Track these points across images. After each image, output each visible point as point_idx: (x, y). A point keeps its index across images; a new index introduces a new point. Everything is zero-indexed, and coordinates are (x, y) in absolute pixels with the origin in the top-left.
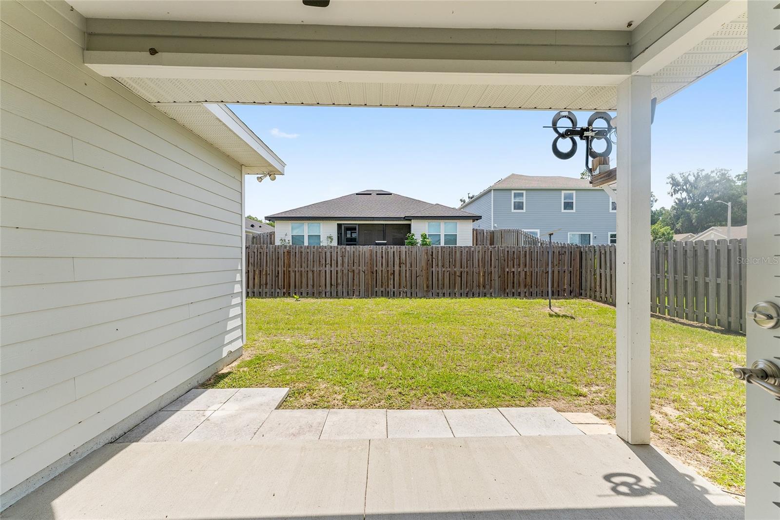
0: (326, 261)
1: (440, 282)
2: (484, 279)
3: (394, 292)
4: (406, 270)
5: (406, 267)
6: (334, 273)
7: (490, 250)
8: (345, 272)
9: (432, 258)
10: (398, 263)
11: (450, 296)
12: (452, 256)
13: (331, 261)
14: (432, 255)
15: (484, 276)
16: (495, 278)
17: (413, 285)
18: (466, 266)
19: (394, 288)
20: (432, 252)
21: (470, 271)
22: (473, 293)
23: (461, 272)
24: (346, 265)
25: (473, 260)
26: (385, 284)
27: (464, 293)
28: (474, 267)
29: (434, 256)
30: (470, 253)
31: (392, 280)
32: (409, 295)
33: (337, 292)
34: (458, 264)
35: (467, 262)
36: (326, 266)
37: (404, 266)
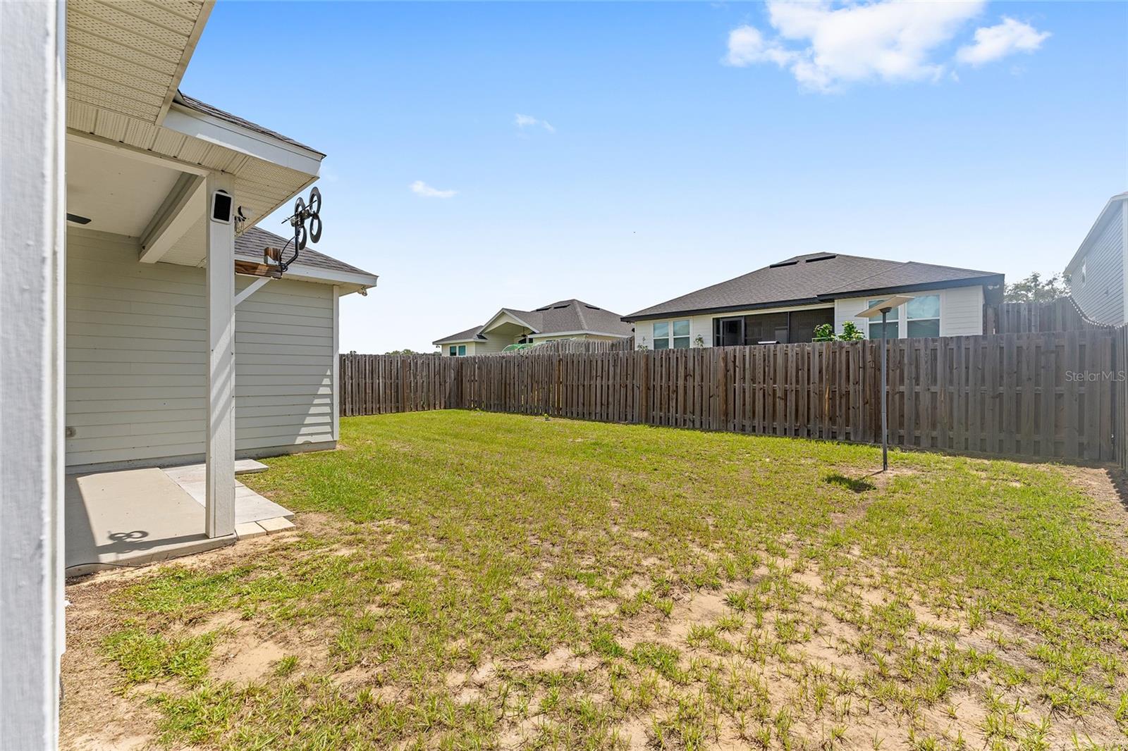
0: (596, 372)
1: (748, 407)
2: (833, 406)
3: (676, 419)
4: (694, 387)
5: (694, 381)
6: (605, 388)
7: (844, 350)
8: (617, 387)
9: (735, 367)
10: (683, 374)
11: (764, 432)
12: (769, 361)
13: (602, 372)
14: (734, 362)
15: (832, 399)
16: (855, 403)
17: (704, 409)
18: (794, 380)
19: (677, 413)
20: (735, 356)
21: (803, 389)
22: (809, 431)
23: (786, 391)
24: (618, 378)
25: (809, 370)
26: (665, 406)
27: (790, 429)
28: (811, 381)
29: (737, 364)
30: (803, 357)
31: (675, 401)
32: (697, 424)
33: (607, 414)
34: (780, 376)
35: (797, 373)
36: (596, 379)
37: (692, 380)
